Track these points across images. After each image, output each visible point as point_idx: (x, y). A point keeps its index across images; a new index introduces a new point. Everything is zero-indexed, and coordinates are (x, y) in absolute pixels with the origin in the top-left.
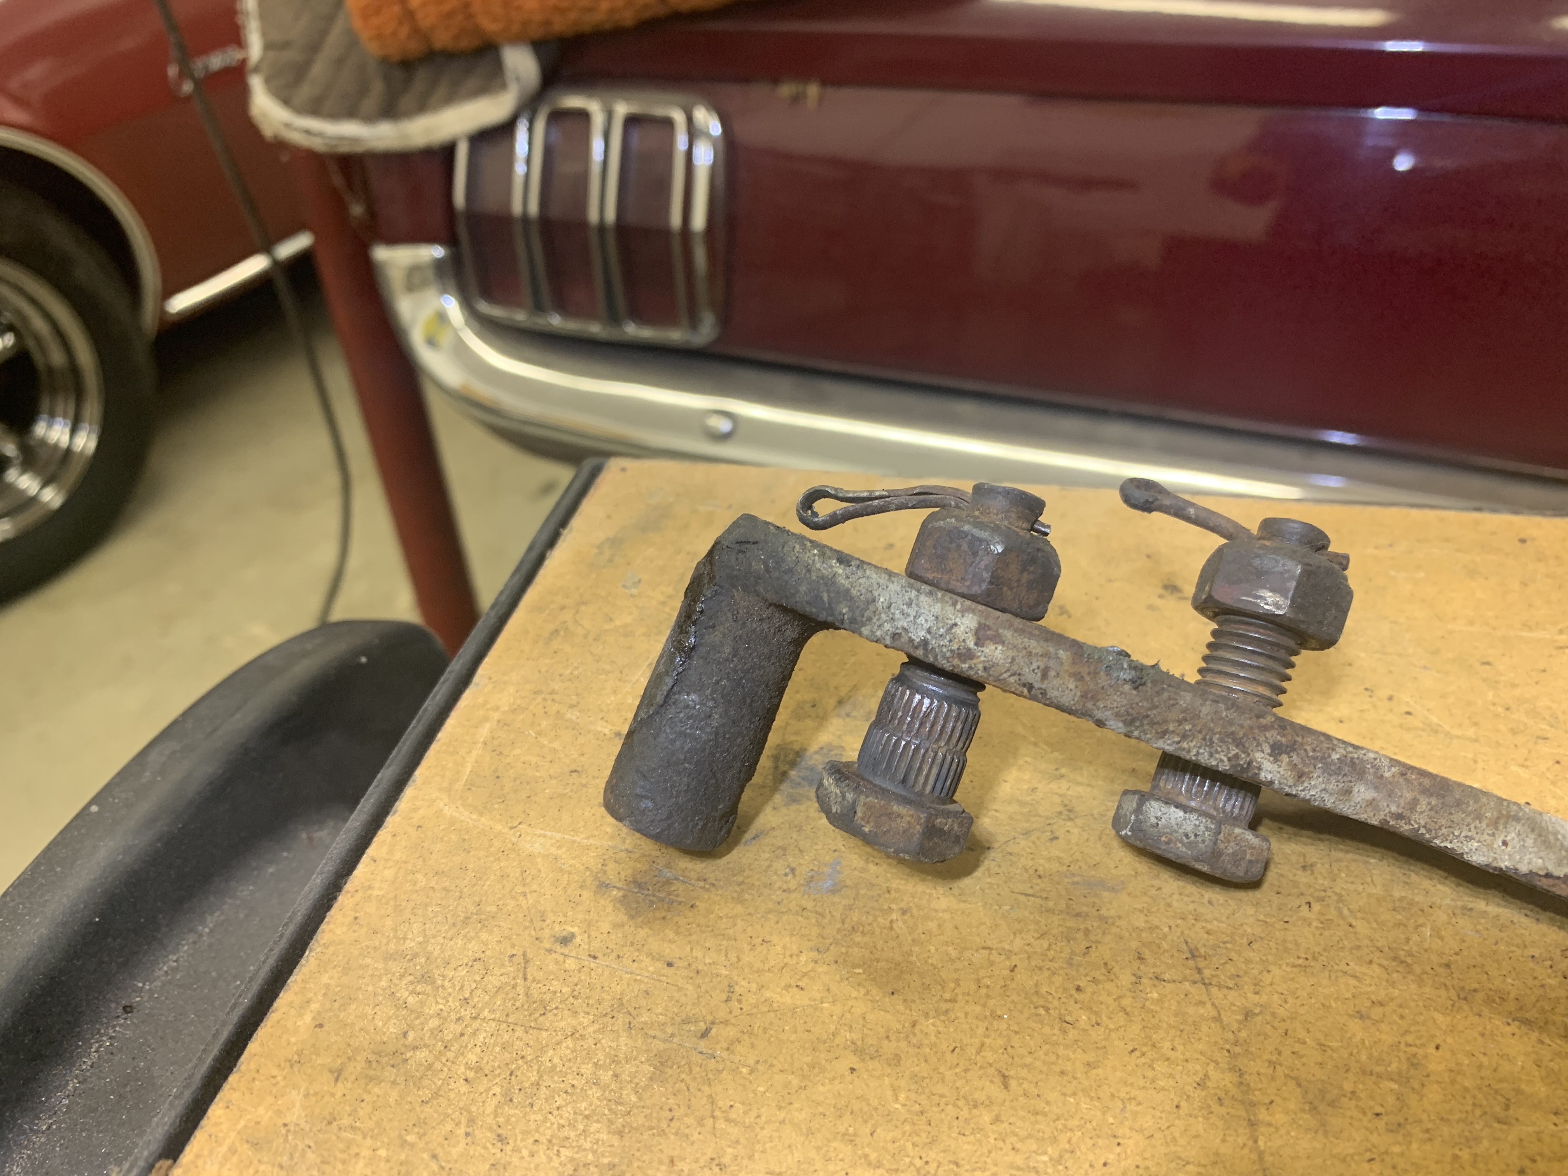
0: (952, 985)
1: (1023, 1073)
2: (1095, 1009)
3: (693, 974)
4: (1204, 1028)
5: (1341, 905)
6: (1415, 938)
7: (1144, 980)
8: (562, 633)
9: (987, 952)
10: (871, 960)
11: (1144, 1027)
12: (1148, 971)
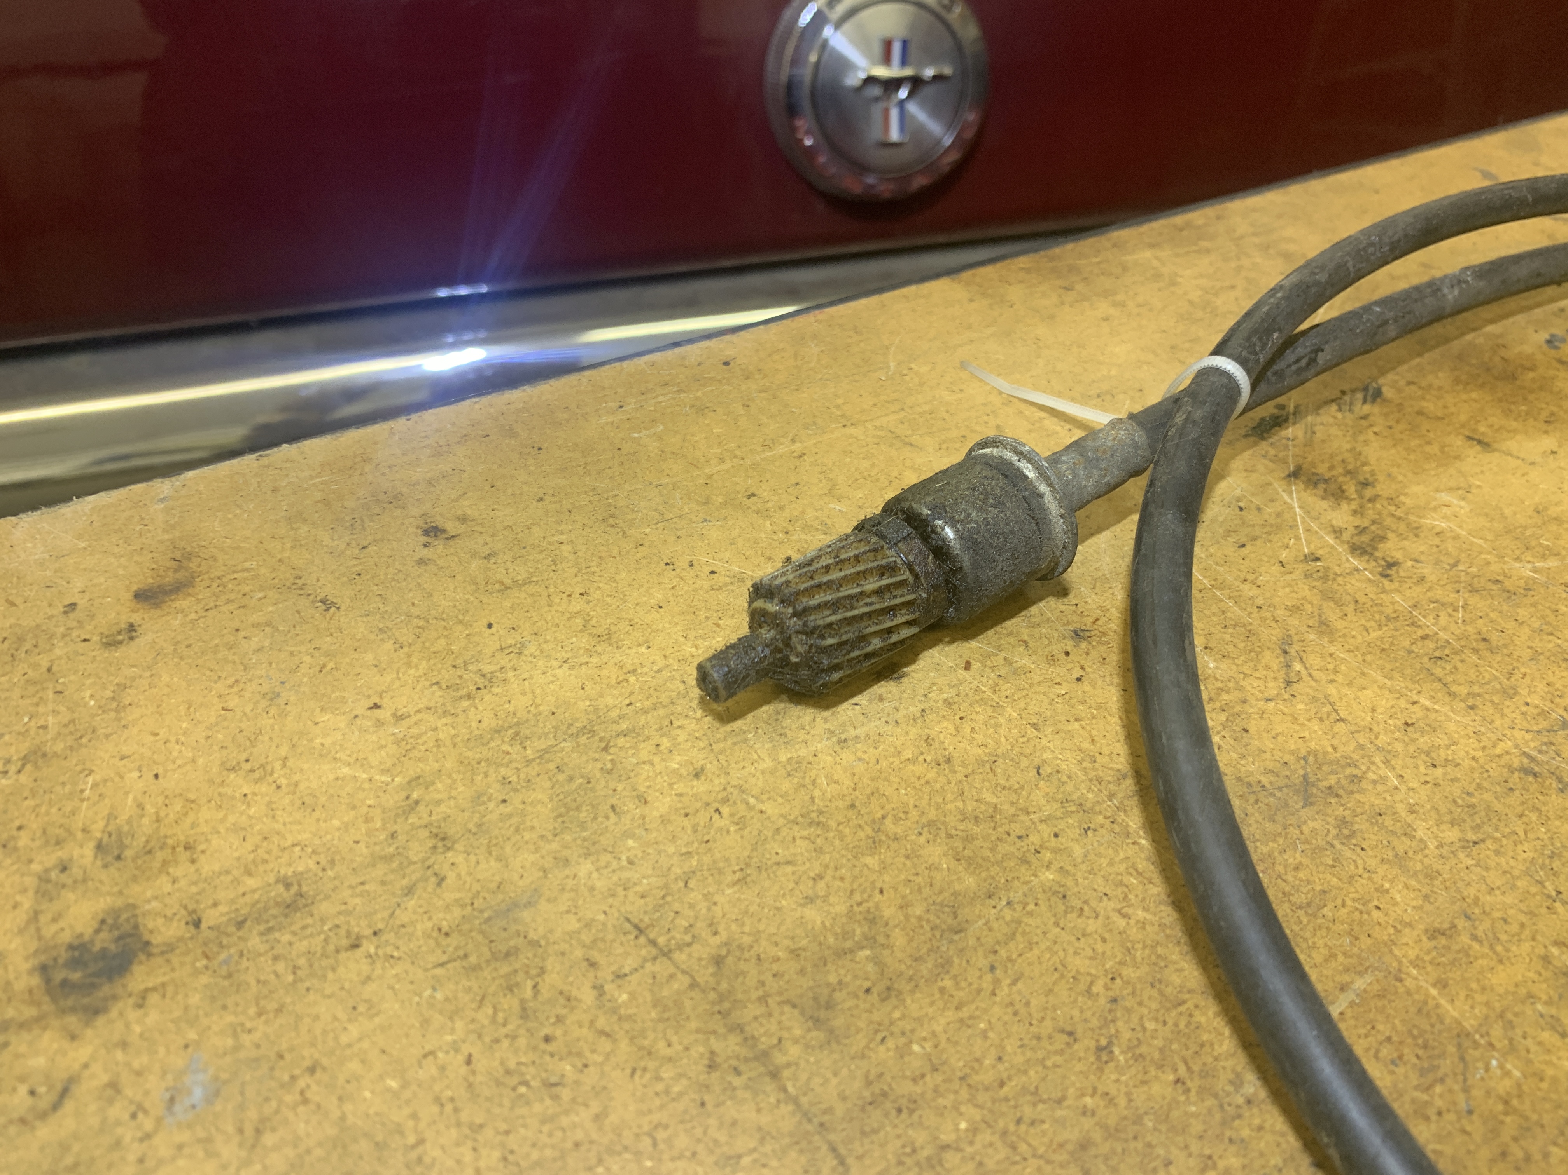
2: (574, 1050)
4: (688, 1004)
7: (607, 988)
11: (632, 1039)
12: (606, 974)
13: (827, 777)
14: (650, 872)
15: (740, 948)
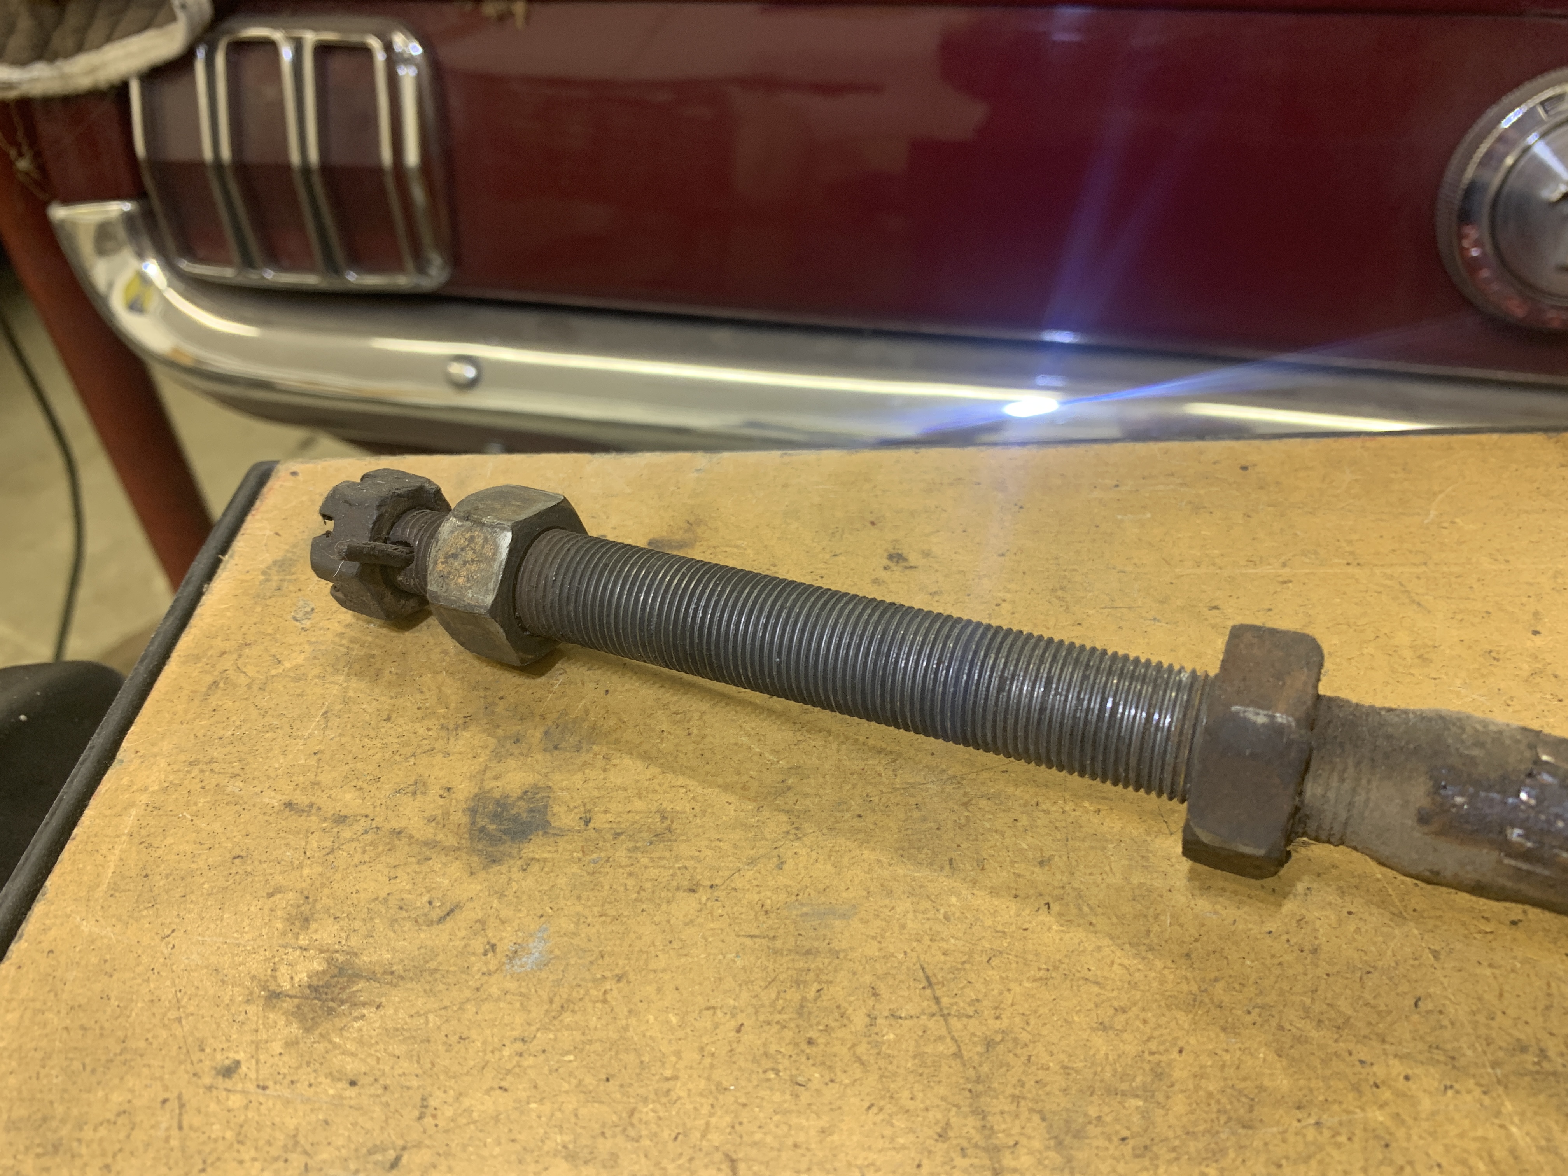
0: (674, 1059)
1: (753, 1152)
2: (828, 1063)
3: (380, 1091)
4: (945, 1069)
5: (1080, 902)
6: (1156, 928)
7: (879, 1021)
8: (221, 685)
9: (711, 1012)
10: (583, 1043)
11: (881, 1077)
12: (884, 1009)
13: (1172, 916)
14: (961, 935)
15: (1015, 1040)
